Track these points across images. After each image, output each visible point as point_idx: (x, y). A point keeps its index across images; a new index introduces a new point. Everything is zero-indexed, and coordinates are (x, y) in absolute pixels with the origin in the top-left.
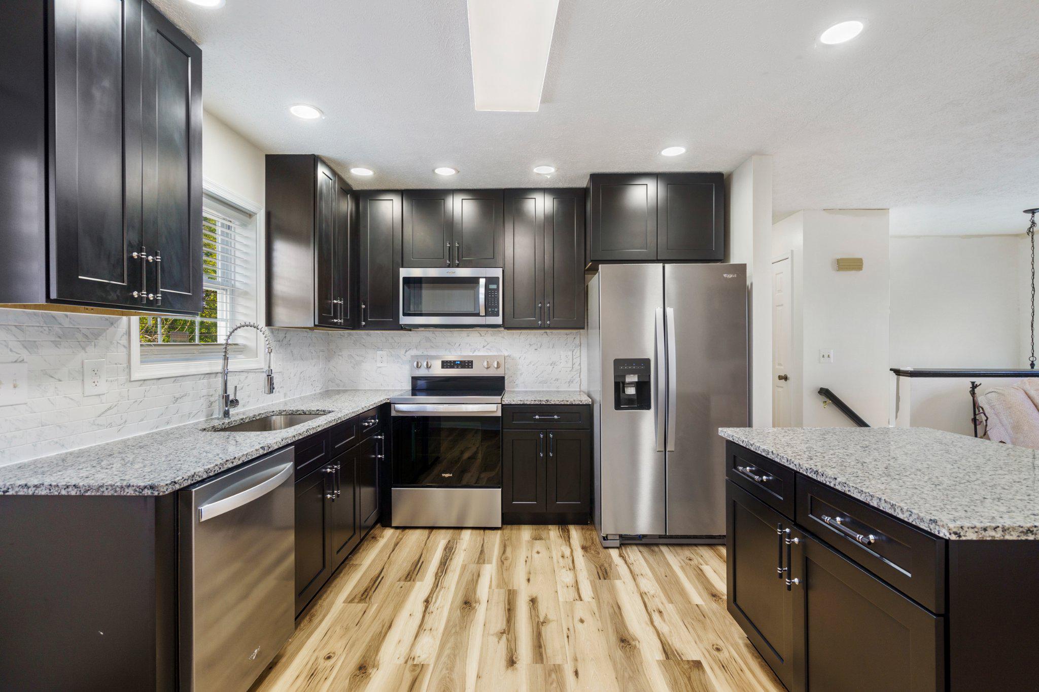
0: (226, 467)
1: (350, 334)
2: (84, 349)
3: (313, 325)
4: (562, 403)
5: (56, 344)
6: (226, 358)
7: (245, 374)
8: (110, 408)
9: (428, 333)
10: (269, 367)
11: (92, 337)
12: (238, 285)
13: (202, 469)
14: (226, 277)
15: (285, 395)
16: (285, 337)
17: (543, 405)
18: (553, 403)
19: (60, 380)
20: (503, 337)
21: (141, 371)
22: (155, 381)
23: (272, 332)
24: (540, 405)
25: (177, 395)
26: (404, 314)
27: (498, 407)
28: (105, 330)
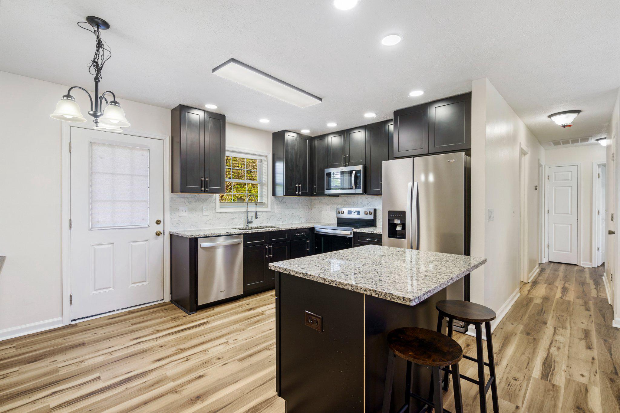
0: (211, 235)
2: (203, 203)
3: (283, 195)
4: (379, 233)
5: (196, 202)
6: (247, 207)
7: (262, 213)
8: (210, 220)
9: (345, 198)
11: (206, 200)
12: (263, 181)
13: (202, 234)
14: (260, 180)
16: (283, 199)
17: (370, 233)
18: (374, 233)
19: (197, 211)
20: (376, 199)
21: (219, 210)
22: (224, 213)
23: (276, 198)
24: (369, 233)
25: (232, 218)
26: (327, 189)
27: (351, 233)
28: (209, 198)
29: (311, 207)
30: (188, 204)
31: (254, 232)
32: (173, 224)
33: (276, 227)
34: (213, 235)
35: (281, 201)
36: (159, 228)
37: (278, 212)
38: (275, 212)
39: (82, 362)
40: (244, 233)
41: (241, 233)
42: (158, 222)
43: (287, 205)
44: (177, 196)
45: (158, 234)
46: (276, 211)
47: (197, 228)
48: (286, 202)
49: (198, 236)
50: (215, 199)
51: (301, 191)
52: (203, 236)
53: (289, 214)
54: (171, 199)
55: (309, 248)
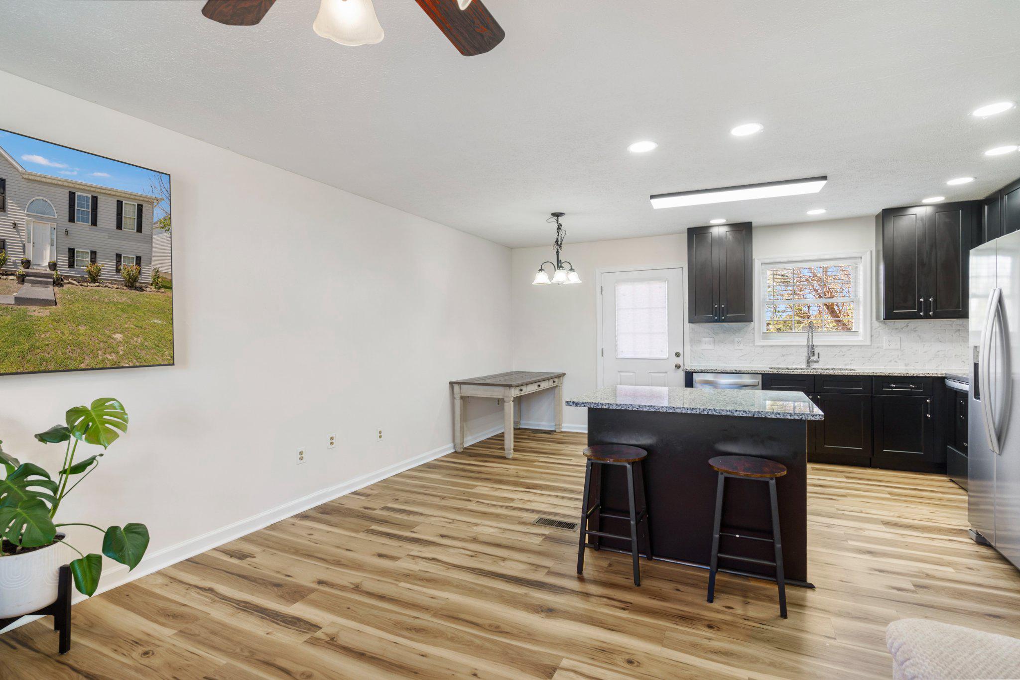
2: (735, 334)
3: (878, 319)
5: (724, 333)
8: (746, 355)
11: (737, 331)
12: (860, 298)
14: (856, 296)
15: (906, 365)
16: (907, 326)
19: (726, 344)
23: (885, 324)
28: (744, 328)
30: (714, 336)
31: (783, 373)
32: (694, 358)
34: (714, 371)
35: (902, 329)
36: (679, 361)
37: (891, 348)
38: (884, 348)
40: (763, 372)
41: (760, 373)
42: (678, 355)
43: (920, 337)
44: (703, 328)
45: (678, 367)
46: (885, 345)
47: (726, 363)
48: (917, 331)
49: (694, 371)
50: (754, 328)
51: (934, 307)
52: (699, 371)
53: (925, 352)
54: (691, 330)
55: (929, 412)
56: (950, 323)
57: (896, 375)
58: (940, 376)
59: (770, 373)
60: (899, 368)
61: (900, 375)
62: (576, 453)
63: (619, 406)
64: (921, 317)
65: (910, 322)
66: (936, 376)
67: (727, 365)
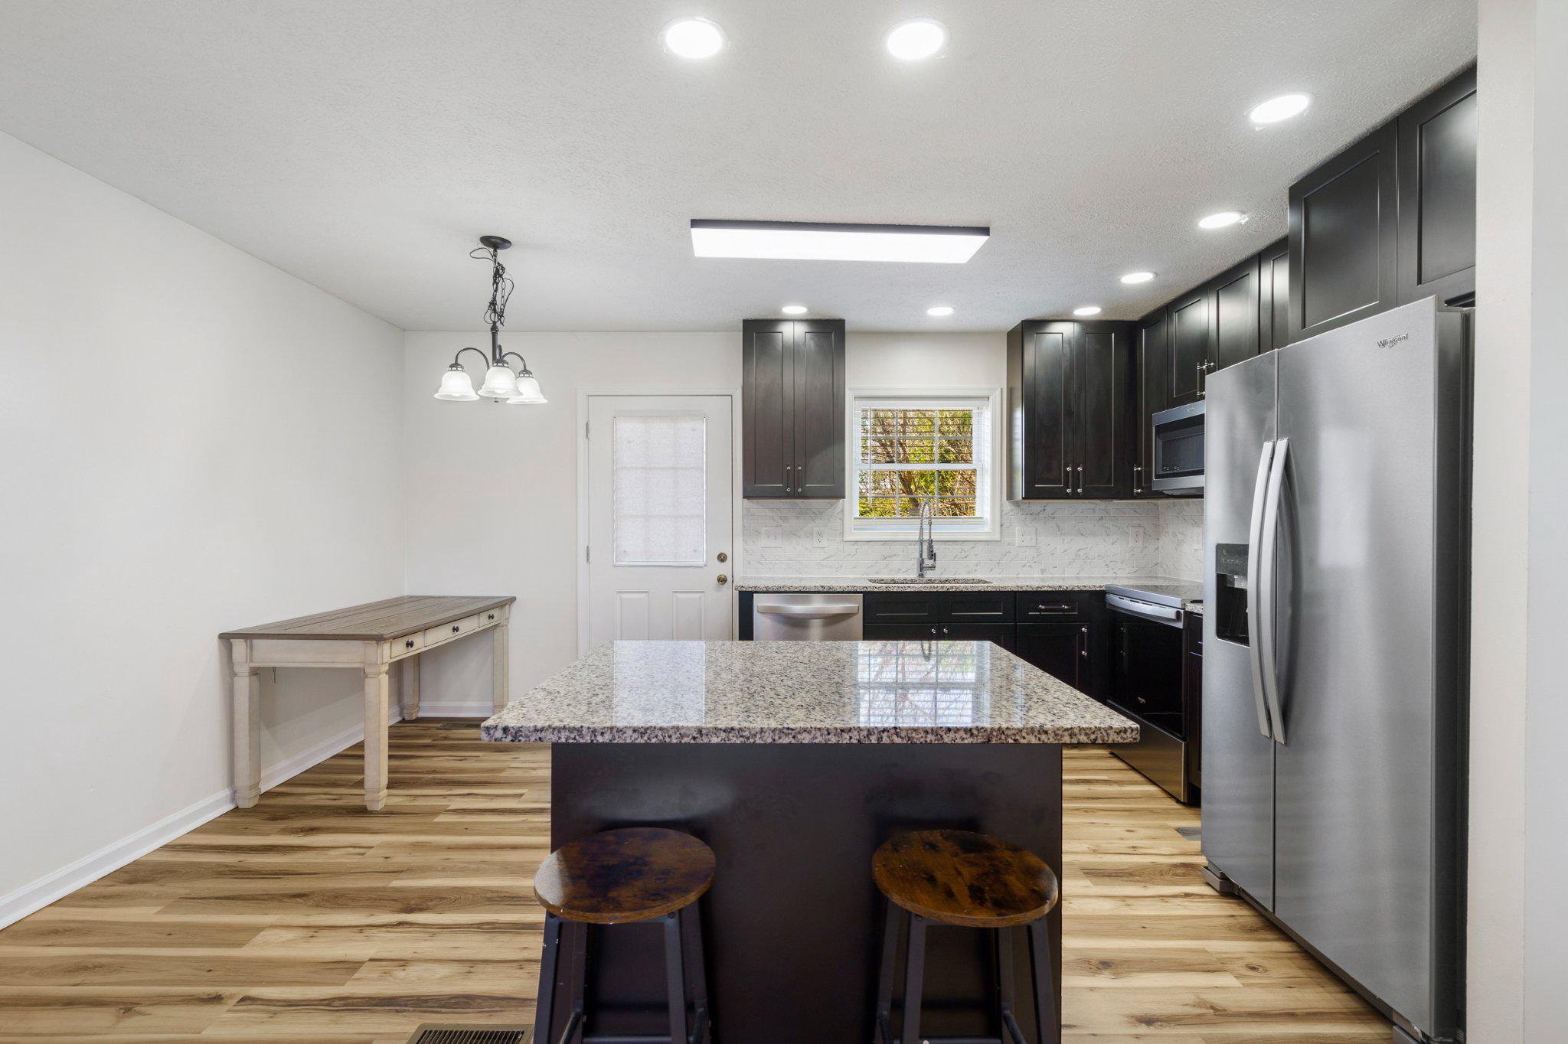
0: (783, 590)
1: (1174, 504)
2: (813, 520)
3: (1021, 498)
5: (797, 518)
7: (972, 544)
8: (830, 557)
10: (930, 537)
11: (818, 514)
15: (1043, 571)
16: (1044, 510)
19: (800, 538)
21: (851, 536)
22: (866, 543)
23: (1018, 506)
25: (887, 555)
26: (1158, 476)
27: (1178, 613)
28: (827, 509)
29: (1154, 531)
30: (780, 522)
31: (895, 590)
32: (749, 563)
33: (986, 582)
34: (788, 590)
35: (1038, 514)
36: (724, 569)
37: (1025, 544)
38: (1017, 544)
39: (534, 769)
40: (865, 589)
41: (858, 590)
42: (722, 558)
43: (1058, 526)
44: (763, 508)
45: (722, 580)
46: (1017, 540)
47: (800, 573)
48: (1054, 518)
49: (752, 589)
50: (843, 511)
51: (1085, 482)
52: (765, 589)
53: (1065, 551)
54: (745, 512)
55: (1086, 648)
56: (1092, 506)
57: (1045, 589)
58: (1098, 589)
59: (876, 590)
60: (1035, 576)
61: (1050, 589)
62: (533, 773)
63: (642, 734)
64: (1067, 497)
65: (1048, 504)
66: (1094, 589)
67: (801, 576)
